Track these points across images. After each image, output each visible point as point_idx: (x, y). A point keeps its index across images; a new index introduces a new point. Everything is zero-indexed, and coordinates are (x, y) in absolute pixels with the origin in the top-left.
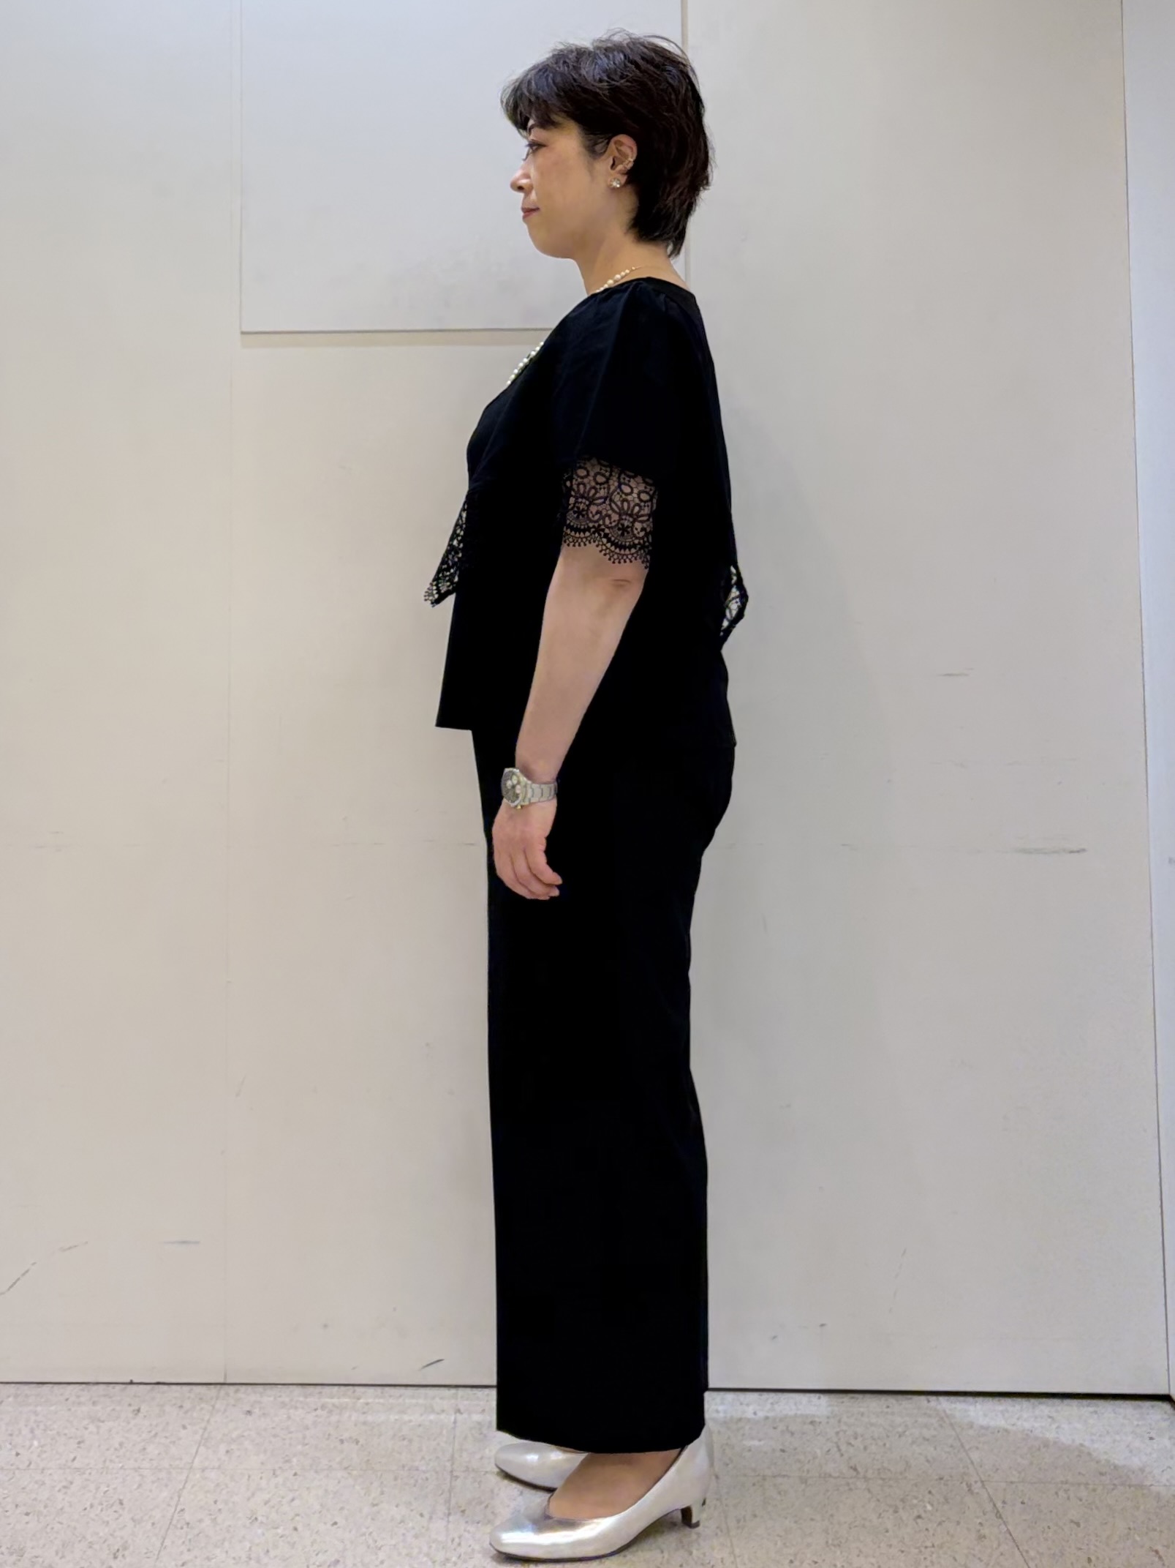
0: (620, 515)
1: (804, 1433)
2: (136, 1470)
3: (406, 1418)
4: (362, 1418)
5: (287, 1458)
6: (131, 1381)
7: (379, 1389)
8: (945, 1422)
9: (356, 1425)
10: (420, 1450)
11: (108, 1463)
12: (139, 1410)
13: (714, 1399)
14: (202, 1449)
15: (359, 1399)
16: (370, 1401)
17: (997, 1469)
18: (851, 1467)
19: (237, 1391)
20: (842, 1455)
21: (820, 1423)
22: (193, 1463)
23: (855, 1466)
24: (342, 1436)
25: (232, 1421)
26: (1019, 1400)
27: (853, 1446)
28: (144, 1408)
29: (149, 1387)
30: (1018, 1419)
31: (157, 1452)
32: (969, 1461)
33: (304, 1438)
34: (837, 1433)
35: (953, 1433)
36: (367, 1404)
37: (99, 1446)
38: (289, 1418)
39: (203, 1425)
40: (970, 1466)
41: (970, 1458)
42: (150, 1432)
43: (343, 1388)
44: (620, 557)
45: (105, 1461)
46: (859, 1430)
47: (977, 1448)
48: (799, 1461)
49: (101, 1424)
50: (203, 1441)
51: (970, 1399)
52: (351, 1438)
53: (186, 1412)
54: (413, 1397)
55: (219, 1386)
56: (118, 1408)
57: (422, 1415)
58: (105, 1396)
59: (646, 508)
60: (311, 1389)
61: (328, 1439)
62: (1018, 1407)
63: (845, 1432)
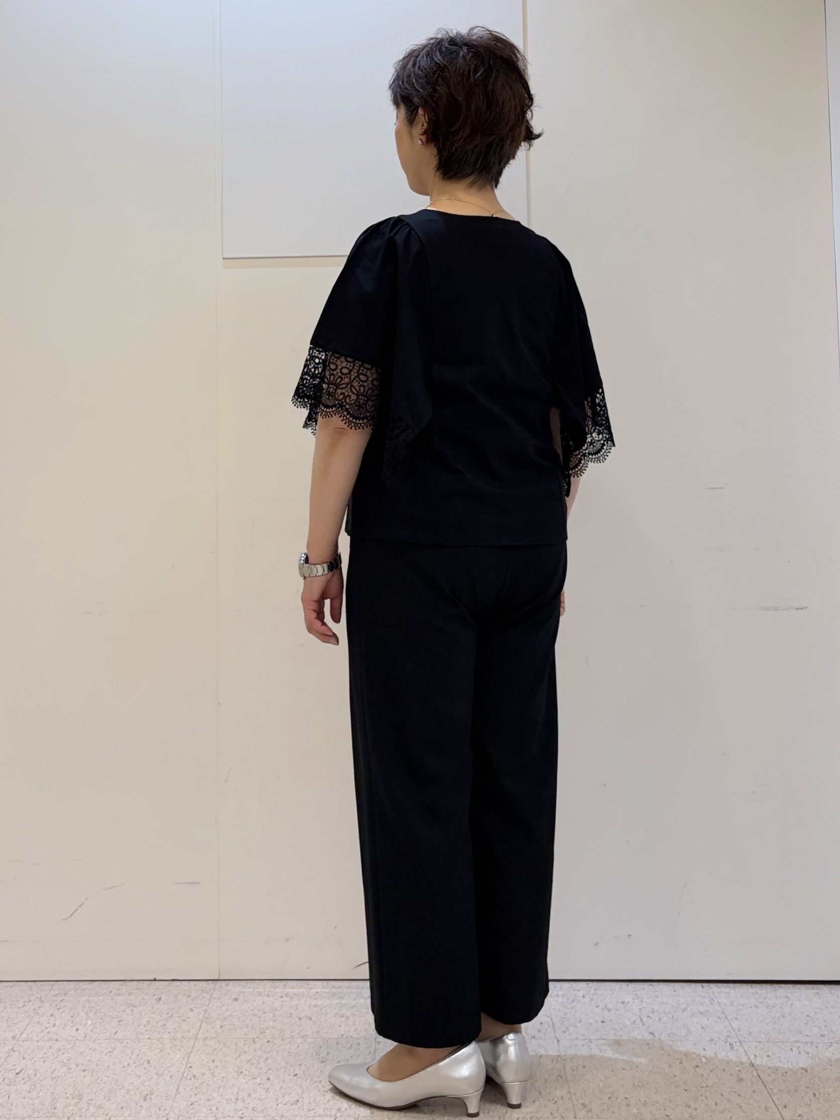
0: (358, 396)
1: (617, 1010)
2: (158, 1039)
3: (344, 1002)
4: (314, 1002)
5: (262, 1031)
6: (155, 978)
7: (325, 982)
8: (714, 1001)
9: (309, 1007)
10: (354, 1024)
11: (139, 1036)
12: (160, 999)
13: (555, 987)
14: (204, 1025)
15: (311, 989)
16: (319, 990)
17: (751, 1033)
18: (650, 1033)
19: (227, 985)
20: (644, 1024)
21: (628, 1002)
22: (198, 1034)
23: (653, 1032)
24: (299, 1015)
25: (223, 1005)
26: (765, 985)
27: (651, 1018)
28: (163, 998)
29: (167, 982)
30: (764, 998)
31: (173, 1027)
32: (731, 1028)
33: (274, 1016)
34: (640, 1009)
35: (720, 1009)
36: (317, 993)
37: (133, 1023)
38: (263, 1003)
39: (204, 1008)
40: (732, 1031)
41: (732, 1026)
42: (168, 1013)
43: (300, 982)
44: (356, 425)
45: (137, 1034)
46: (655, 1007)
47: (737, 1019)
48: (615, 1029)
49: (134, 1008)
50: (204, 1020)
51: (731, 985)
52: (306, 1016)
53: (193, 1000)
54: (348, 988)
55: (215, 982)
56: (146, 997)
57: (354, 1000)
58: (137, 989)
59: (346, 379)
60: (278, 983)
61: (290, 1017)
62: (764, 991)
63: (645, 1008)
